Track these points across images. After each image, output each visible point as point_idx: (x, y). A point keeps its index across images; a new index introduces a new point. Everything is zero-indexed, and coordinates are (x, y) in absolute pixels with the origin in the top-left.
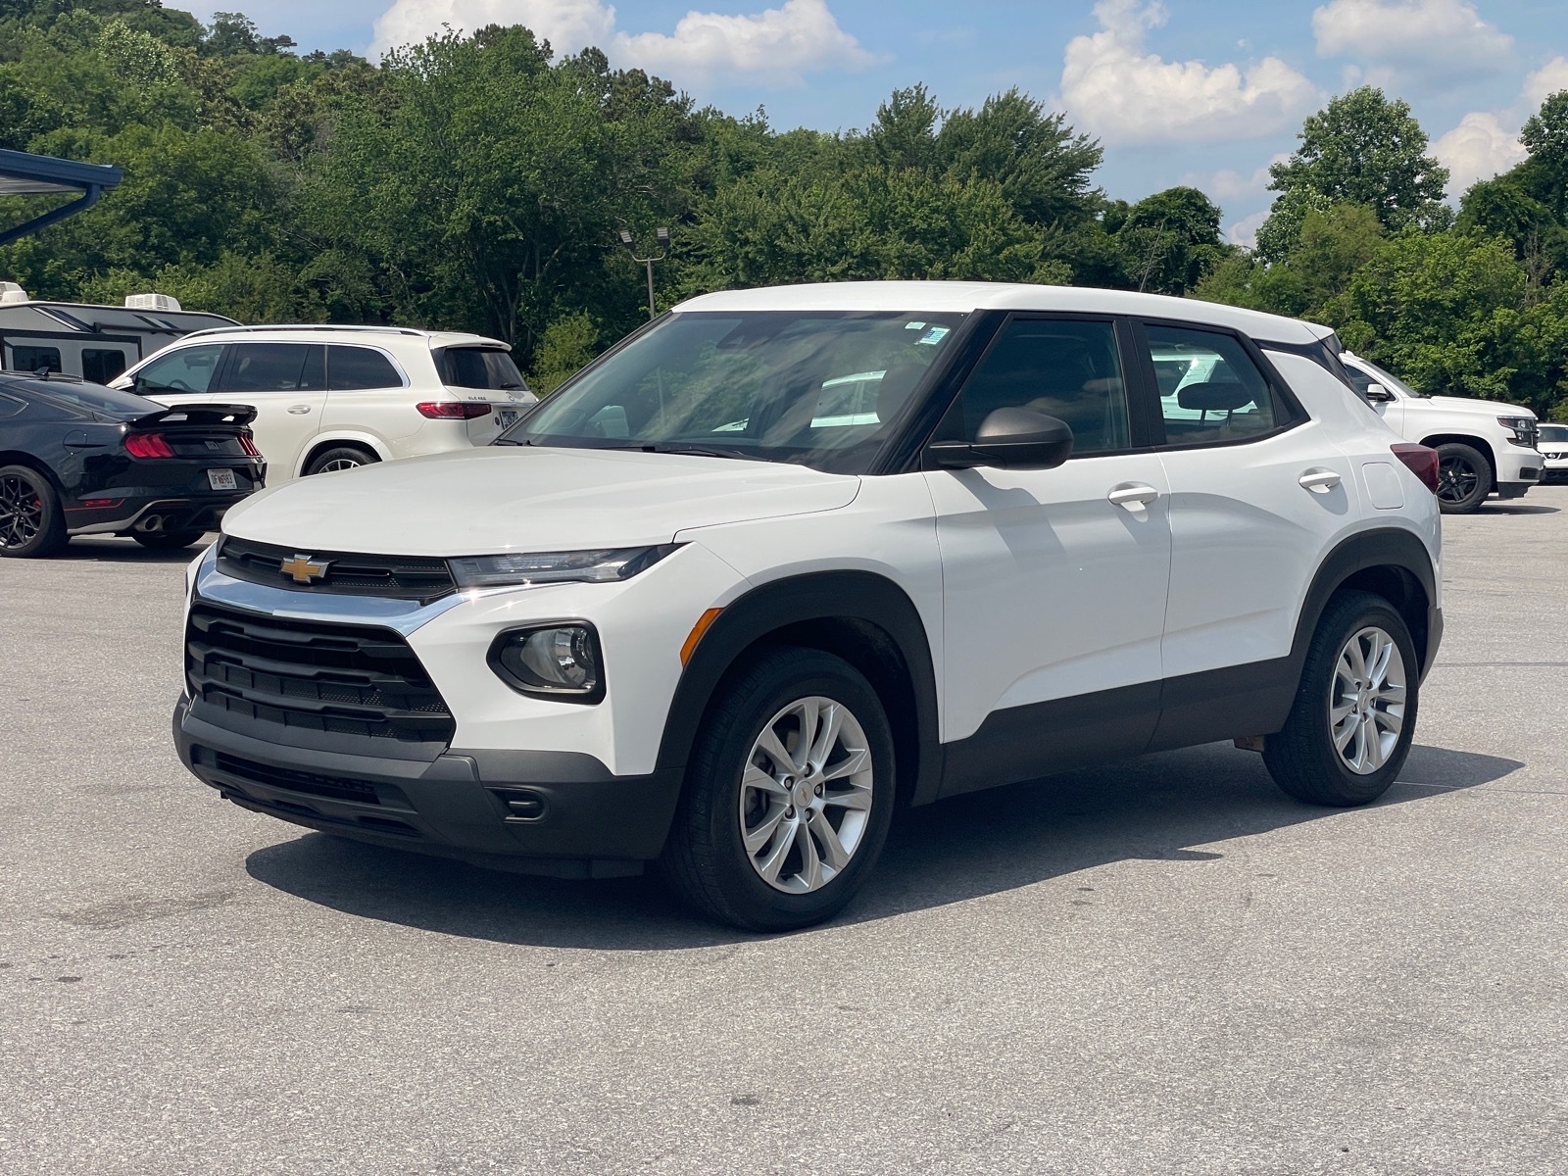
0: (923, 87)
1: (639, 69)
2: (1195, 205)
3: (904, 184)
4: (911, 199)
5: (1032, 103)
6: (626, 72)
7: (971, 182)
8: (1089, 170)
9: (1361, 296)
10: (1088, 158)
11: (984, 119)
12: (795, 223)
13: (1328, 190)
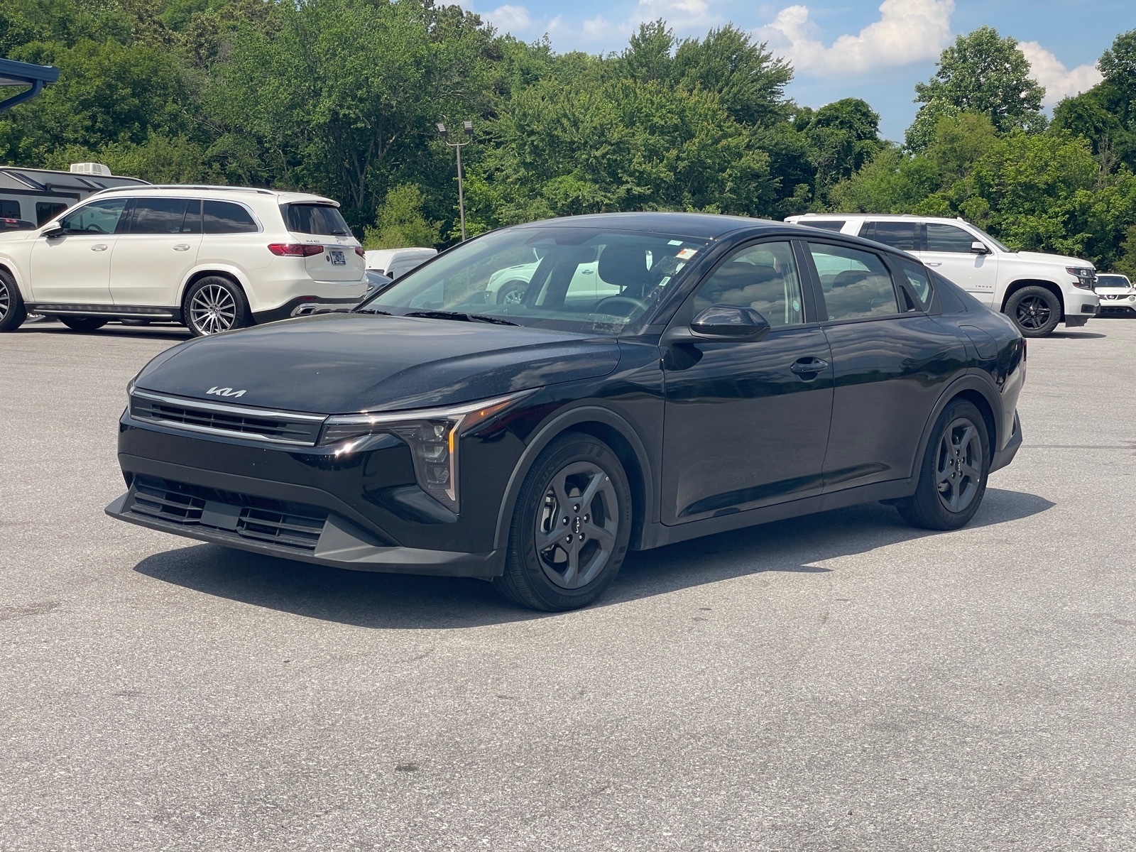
0: (663, 21)
1: (457, 5)
2: (860, 111)
3: (646, 93)
4: (652, 103)
5: (743, 34)
6: (447, 7)
7: (695, 92)
8: (784, 84)
9: (979, 178)
10: (782, 76)
11: (707, 45)
12: (569, 119)
13: (957, 102)
